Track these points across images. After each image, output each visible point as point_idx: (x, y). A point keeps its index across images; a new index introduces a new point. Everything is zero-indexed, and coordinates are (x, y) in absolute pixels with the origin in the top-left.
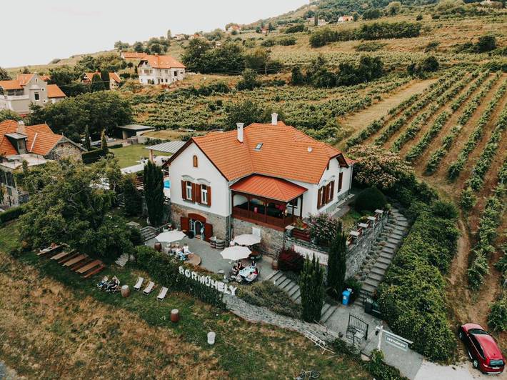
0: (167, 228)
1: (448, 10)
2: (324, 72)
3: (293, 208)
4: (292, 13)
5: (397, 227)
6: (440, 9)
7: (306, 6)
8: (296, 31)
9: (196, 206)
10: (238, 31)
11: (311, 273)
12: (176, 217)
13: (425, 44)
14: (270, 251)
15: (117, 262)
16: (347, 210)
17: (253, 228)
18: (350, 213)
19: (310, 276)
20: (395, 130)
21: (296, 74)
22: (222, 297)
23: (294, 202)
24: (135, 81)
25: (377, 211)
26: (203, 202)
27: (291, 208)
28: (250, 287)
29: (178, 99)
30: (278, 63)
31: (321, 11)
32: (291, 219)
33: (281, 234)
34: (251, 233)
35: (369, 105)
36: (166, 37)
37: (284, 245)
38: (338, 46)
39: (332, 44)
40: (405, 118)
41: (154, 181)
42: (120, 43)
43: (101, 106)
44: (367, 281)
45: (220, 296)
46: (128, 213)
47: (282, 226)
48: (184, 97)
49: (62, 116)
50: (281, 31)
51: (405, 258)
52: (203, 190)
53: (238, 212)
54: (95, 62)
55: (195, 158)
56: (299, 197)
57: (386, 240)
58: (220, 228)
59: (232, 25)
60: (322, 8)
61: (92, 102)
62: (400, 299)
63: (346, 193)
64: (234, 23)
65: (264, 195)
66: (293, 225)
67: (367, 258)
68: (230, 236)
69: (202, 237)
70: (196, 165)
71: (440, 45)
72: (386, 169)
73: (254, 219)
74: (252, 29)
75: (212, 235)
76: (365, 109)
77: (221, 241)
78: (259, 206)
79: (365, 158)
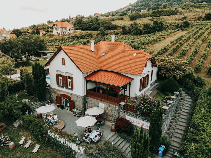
0: (48, 103)
1: (188, 6)
2: (137, 28)
3: (125, 91)
4: (121, 9)
5: (186, 102)
6: (185, 5)
7: (127, 6)
8: (124, 15)
9: (65, 89)
10: (99, 16)
11: (140, 141)
12: (54, 96)
13: (181, 18)
14: (110, 118)
15: (14, 124)
16: (156, 92)
17: (99, 103)
18: (158, 94)
19: (140, 144)
20: (175, 51)
21: (124, 30)
22: (75, 154)
23: (125, 87)
24: (51, 33)
25: (175, 92)
26: (69, 87)
27: (124, 91)
28: (95, 146)
29: (69, 40)
30: (116, 25)
31: (134, 8)
32: (124, 97)
33: (117, 108)
34: (98, 107)
35: (160, 41)
36: (68, 18)
37: (119, 115)
38: (142, 20)
39: (139, 19)
40: (179, 45)
41: (39, 74)
42: (49, 21)
43: (30, 41)
44: (173, 139)
45: (74, 153)
46: (28, 93)
47: (117, 103)
48: (72, 39)
49: (9, 45)
50: (117, 16)
51: (198, 123)
52: (69, 80)
53: (90, 93)
54: (36, 27)
55: (63, 59)
56: (128, 84)
57: (181, 110)
58: (79, 103)
59: (96, 14)
60: (134, 7)
61: (26, 39)
62: (200, 154)
63: (154, 82)
64: (97, 13)
65: (106, 82)
66: (124, 102)
67: (171, 122)
68: (85, 108)
69: (68, 108)
70: (64, 64)
71: (188, 18)
72: (178, 68)
73: (99, 98)
74: (105, 15)
75: (74, 108)
76: (158, 42)
77: (79, 112)
78: (103, 89)
79: (165, 62)
